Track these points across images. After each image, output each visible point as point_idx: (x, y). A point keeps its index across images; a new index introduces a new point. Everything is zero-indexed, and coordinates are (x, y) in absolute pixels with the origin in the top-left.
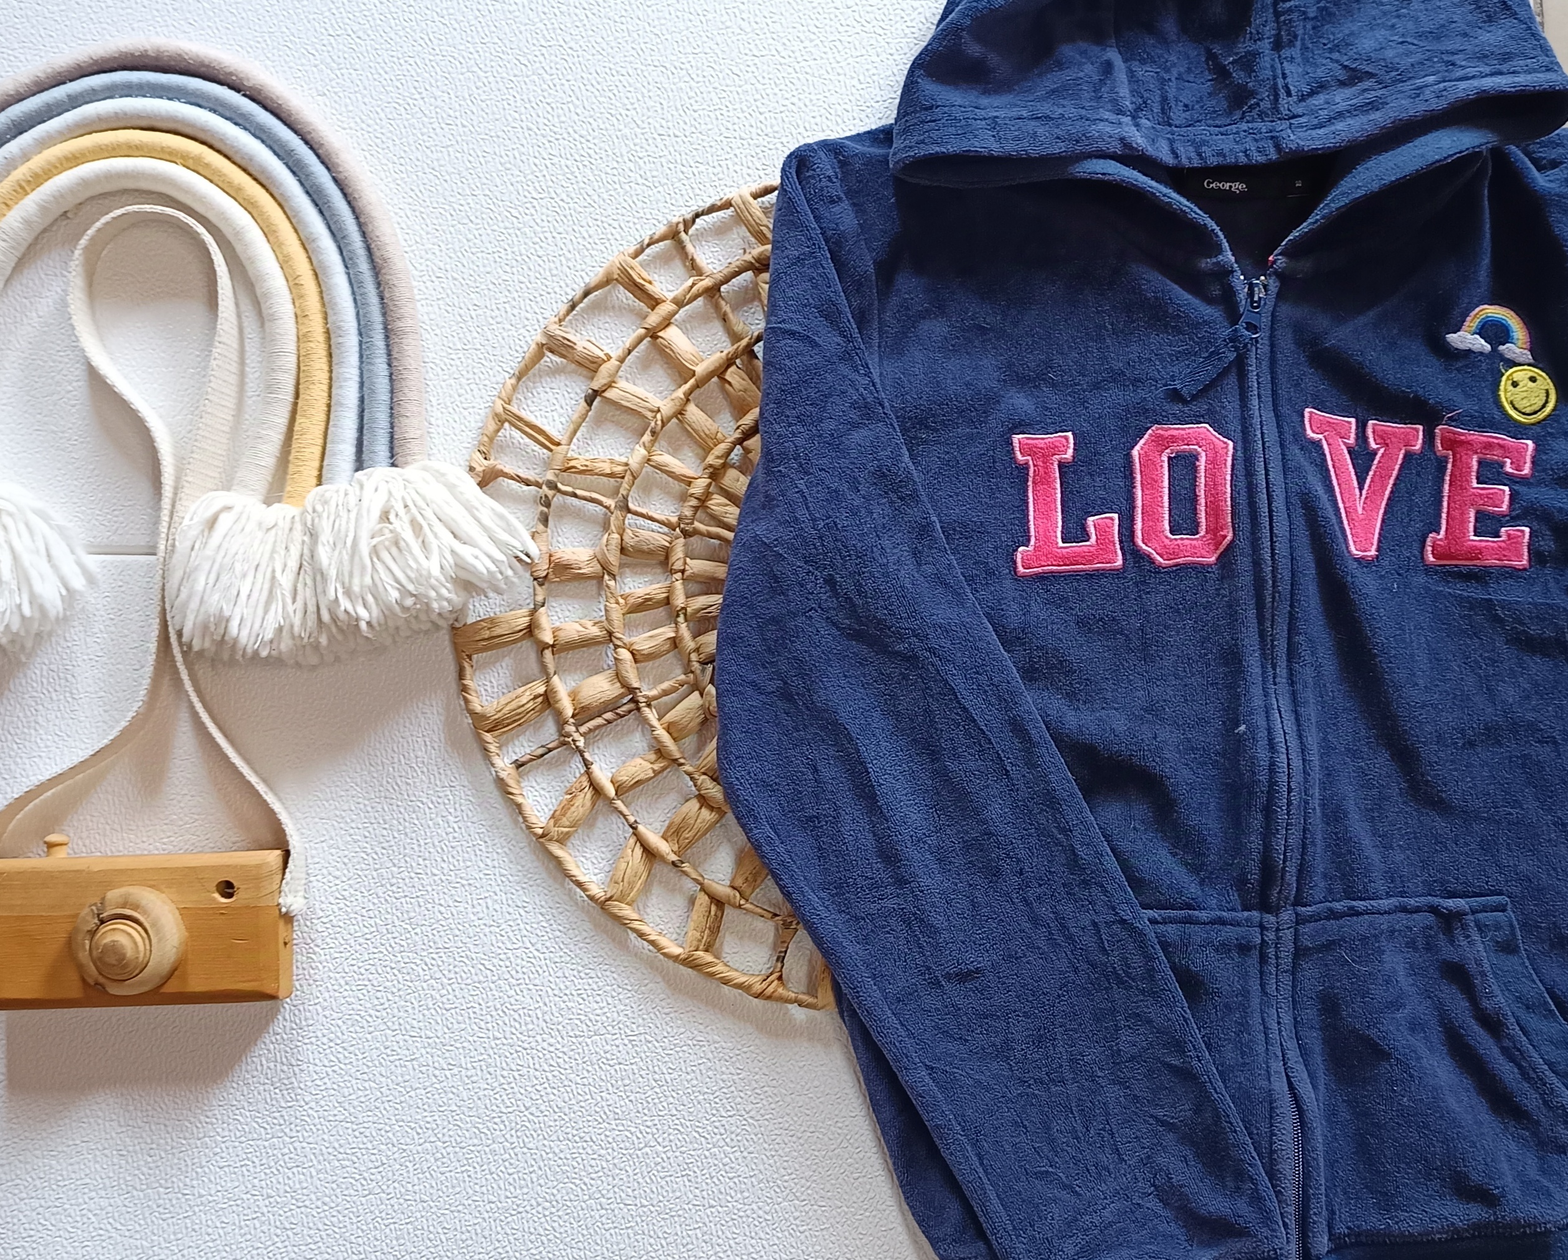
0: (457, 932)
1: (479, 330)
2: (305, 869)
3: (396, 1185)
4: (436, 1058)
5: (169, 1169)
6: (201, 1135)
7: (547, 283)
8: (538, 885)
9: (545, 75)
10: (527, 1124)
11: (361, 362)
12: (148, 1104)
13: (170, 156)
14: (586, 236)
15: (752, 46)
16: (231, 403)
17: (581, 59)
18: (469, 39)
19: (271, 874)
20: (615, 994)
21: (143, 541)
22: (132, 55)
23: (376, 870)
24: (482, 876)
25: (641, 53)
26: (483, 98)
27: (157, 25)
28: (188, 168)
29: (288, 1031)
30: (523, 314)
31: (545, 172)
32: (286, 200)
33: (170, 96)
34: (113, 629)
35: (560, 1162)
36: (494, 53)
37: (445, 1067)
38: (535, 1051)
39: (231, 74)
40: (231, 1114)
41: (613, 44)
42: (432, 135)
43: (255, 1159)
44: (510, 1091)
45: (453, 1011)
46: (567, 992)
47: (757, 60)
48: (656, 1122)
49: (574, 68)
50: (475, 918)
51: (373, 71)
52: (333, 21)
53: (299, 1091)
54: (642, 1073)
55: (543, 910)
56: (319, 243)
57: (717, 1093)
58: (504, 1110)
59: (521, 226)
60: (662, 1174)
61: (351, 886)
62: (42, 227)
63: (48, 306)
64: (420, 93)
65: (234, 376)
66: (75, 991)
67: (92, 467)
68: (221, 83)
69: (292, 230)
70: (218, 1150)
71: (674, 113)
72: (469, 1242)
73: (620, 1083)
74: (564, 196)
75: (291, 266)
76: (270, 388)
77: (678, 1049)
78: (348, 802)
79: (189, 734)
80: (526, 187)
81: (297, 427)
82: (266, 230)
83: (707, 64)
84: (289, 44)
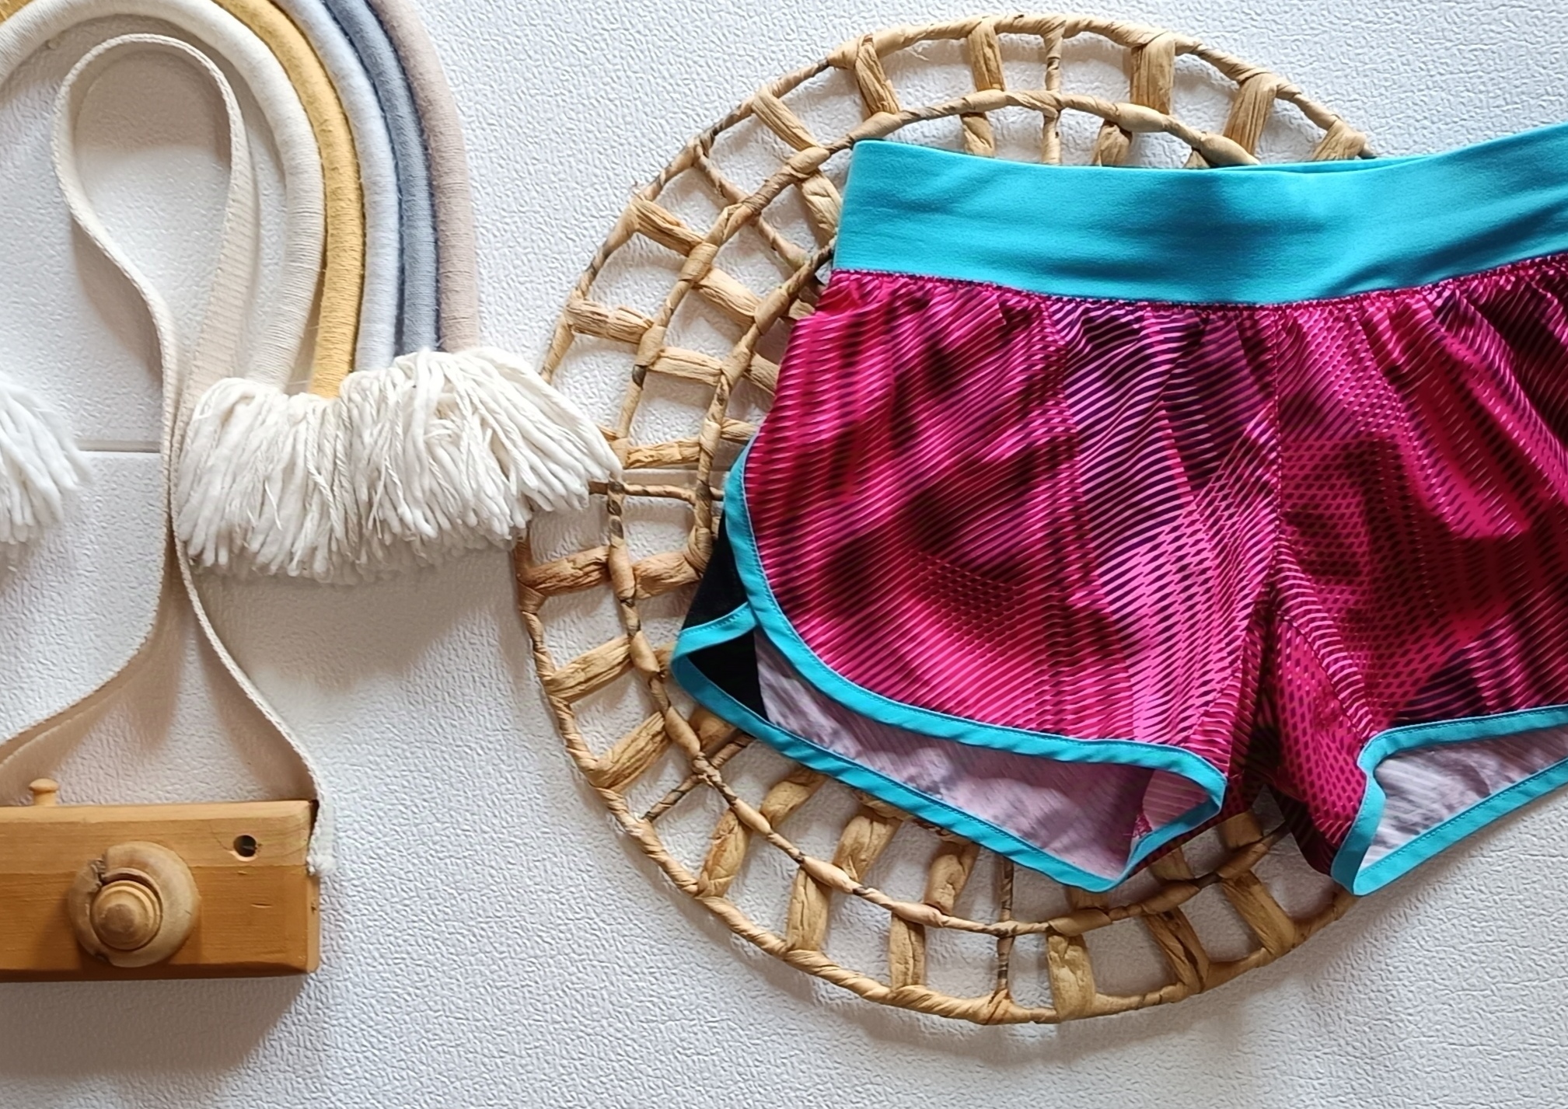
0: (510, 899)
1: (539, 189)
2: (333, 822)
4: (485, 1044)
7: (620, 132)
8: (605, 846)
11: (401, 224)
12: (150, 1092)
14: (667, 76)
16: (243, 272)
19: (299, 828)
20: (692, 973)
21: (140, 435)
23: (416, 825)
24: (539, 833)
29: (313, 1010)
30: (591, 169)
32: (310, 28)
34: (105, 539)
37: (496, 1054)
38: (599, 1037)
44: (571, 1083)
45: (505, 990)
46: (638, 970)
50: (532, 882)
53: (326, 1079)
54: (725, 1065)
55: (609, 875)
57: (812, 1090)
59: (589, 62)
61: (387, 844)
62: (19, 60)
63: (26, 154)
65: (248, 240)
66: (68, 960)
67: (79, 347)
69: (317, 65)
73: (698, 1076)
74: (640, 27)
75: (317, 108)
76: (292, 255)
77: (766, 1038)
78: (384, 746)
79: (197, 665)
80: (595, 16)
81: (324, 303)
82: (286, 65)
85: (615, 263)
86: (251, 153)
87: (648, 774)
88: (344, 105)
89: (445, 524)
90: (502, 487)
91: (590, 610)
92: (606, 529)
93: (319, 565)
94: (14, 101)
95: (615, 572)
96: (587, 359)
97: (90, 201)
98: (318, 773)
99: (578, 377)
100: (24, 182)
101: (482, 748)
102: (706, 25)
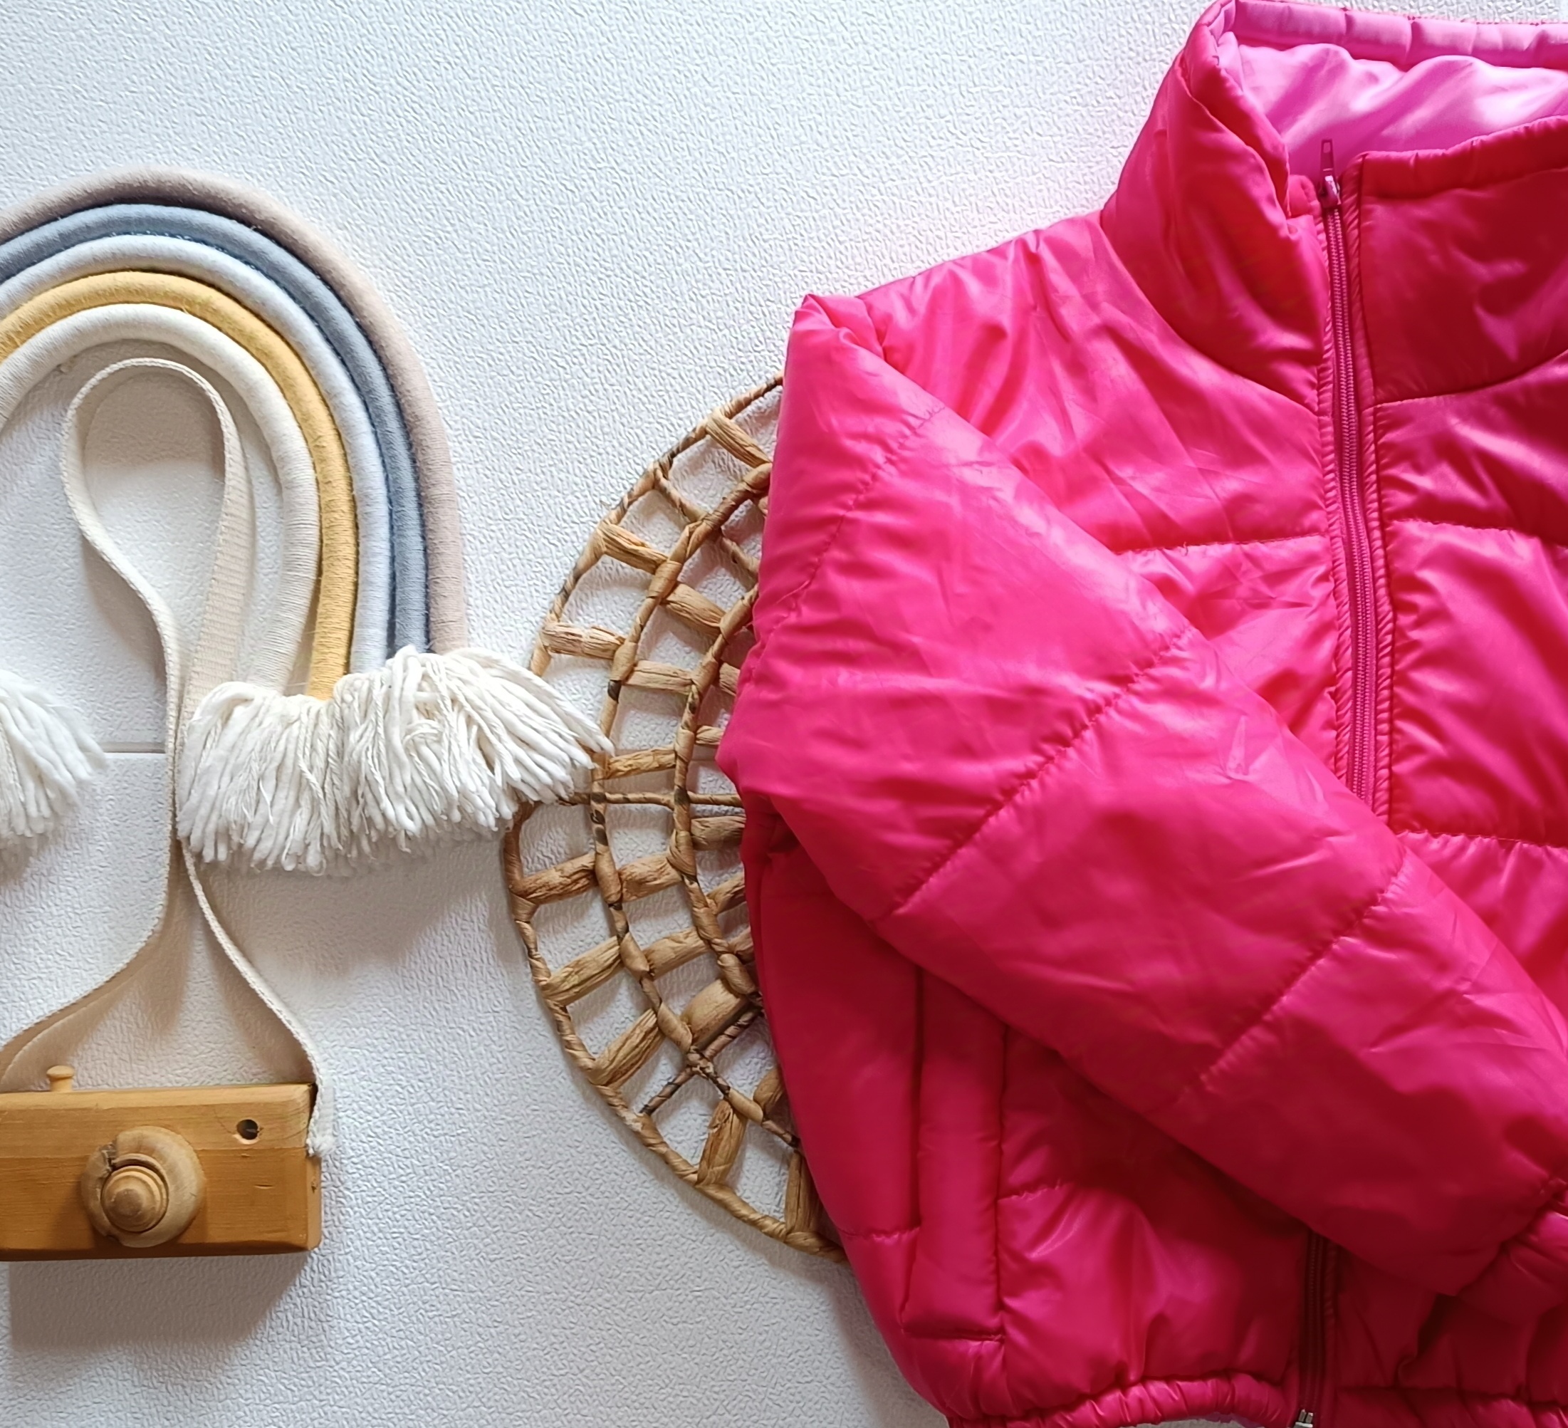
0: (501, 1174)
1: (522, 497)
2: (332, 1103)
4: (479, 1314)
6: (222, 1397)
7: (599, 442)
8: (591, 1123)
9: (594, 202)
11: (392, 534)
12: (164, 1361)
13: (176, 301)
14: (642, 387)
15: (830, 164)
16: (239, 581)
17: (636, 183)
18: (508, 162)
19: (298, 1112)
21: (149, 736)
22: (130, 186)
23: (412, 1105)
24: (529, 1111)
25: (703, 174)
26: (524, 229)
27: (157, 152)
28: (194, 315)
29: (316, 1283)
30: (572, 478)
31: (595, 315)
32: (304, 349)
33: (171, 232)
34: (118, 836)
36: (537, 178)
37: (490, 1324)
39: (240, 206)
40: (254, 1373)
41: (672, 165)
42: (467, 272)
45: (498, 1262)
46: (625, 1242)
47: (836, 181)
48: (726, 1387)
49: (627, 194)
51: (400, 200)
52: (354, 144)
53: (330, 1349)
54: (709, 1332)
55: (596, 1150)
56: (343, 399)
57: (793, 1356)
58: (555, 1371)
59: (568, 376)
61: (384, 1122)
62: (33, 384)
63: (40, 473)
64: (452, 225)
65: (243, 550)
66: (83, 1240)
67: (91, 654)
68: (229, 216)
69: (311, 384)
70: (242, 1414)
71: (741, 243)
74: (617, 342)
75: (311, 425)
76: (290, 564)
78: (381, 1028)
79: (204, 954)
80: (573, 332)
81: (320, 610)
83: (778, 185)
84: (305, 171)
86: (247, 469)
88: (337, 421)
89: (430, 820)
90: (487, 781)
93: (313, 859)
94: (29, 423)
95: (601, 877)
97: (99, 515)
98: (317, 1058)
100: (38, 499)
101: (474, 1030)
102: (678, 338)
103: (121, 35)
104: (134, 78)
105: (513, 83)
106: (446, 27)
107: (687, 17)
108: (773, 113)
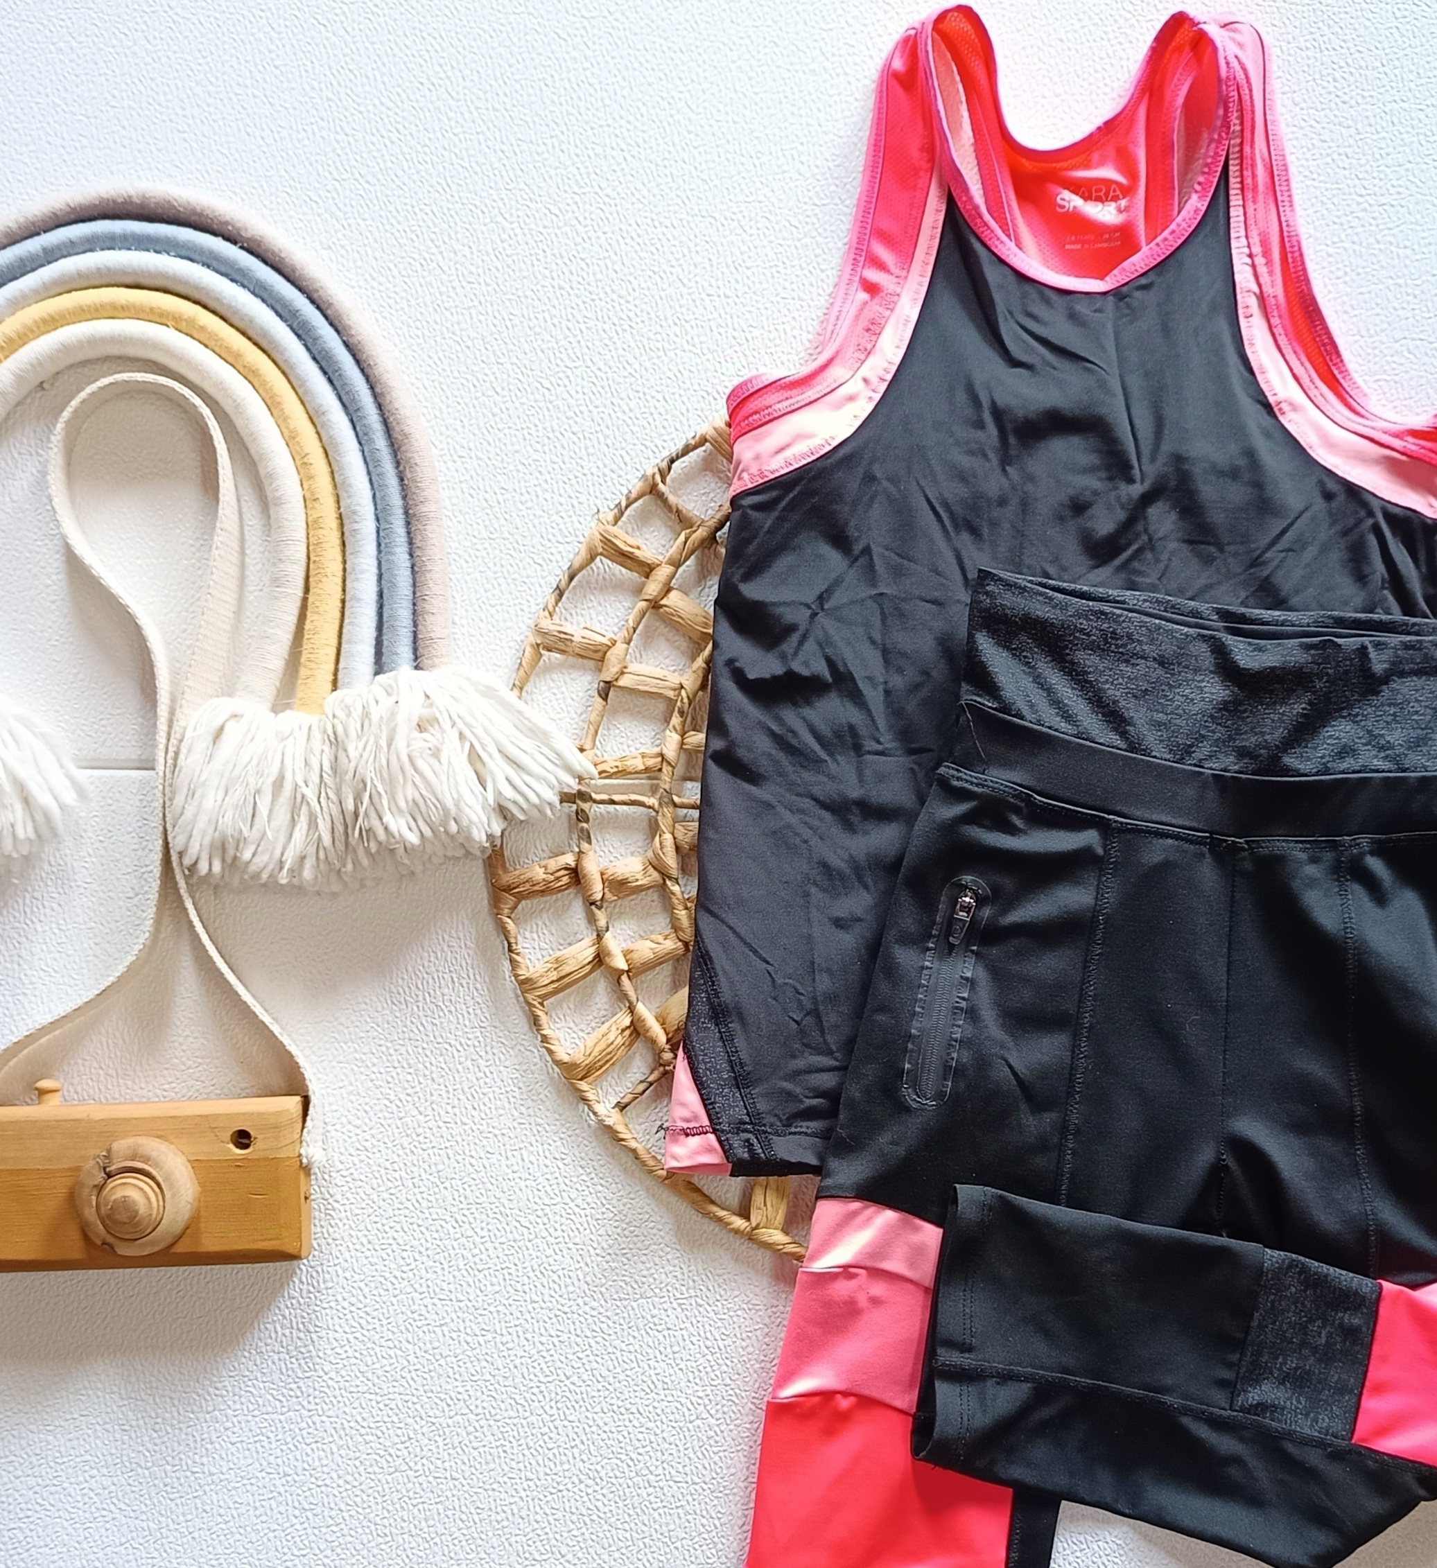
0: (490, 1186)
1: (507, 517)
2: (323, 1118)
3: (424, 1461)
4: (468, 1323)
5: (176, 1445)
6: (210, 1409)
7: (583, 463)
9: (578, 226)
10: (568, 1394)
11: (379, 552)
12: (152, 1375)
13: (160, 318)
14: (627, 410)
16: (231, 598)
17: (619, 208)
18: (492, 184)
19: (290, 1121)
20: (662, 1254)
21: (134, 754)
22: (114, 201)
23: (400, 1118)
24: (516, 1124)
25: (686, 201)
26: (509, 252)
27: (138, 168)
28: (180, 331)
29: (305, 1295)
30: (556, 498)
31: (580, 338)
32: (292, 368)
33: (158, 248)
34: (102, 852)
35: (604, 1436)
36: (521, 201)
37: (478, 1333)
38: (576, 1316)
39: (227, 223)
40: (242, 1385)
41: (656, 191)
42: (452, 294)
43: (270, 1434)
45: (486, 1272)
46: (611, 1251)
48: (709, 1392)
49: (611, 219)
50: (509, 1171)
51: (385, 221)
52: (338, 164)
53: (318, 1360)
54: (693, 1339)
55: (583, 1163)
56: (330, 417)
58: (542, 1379)
59: (553, 398)
60: (716, 1449)
61: (373, 1136)
62: (17, 400)
63: (23, 489)
64: (437, 247)
65: (234, 567)
66: (75, 1250)
67: (75, 671)
68: (215, 233)
69: (298, 402)
70: (229, 1425)
71: (725, 270)
72: (505, 1523)
73: (669, 1349)
74: (601, 365)
75: (298, 443)
76: (276, 581)
77: (732, 1313)
78: (368, 1043)
79: (191, 969)
81: (308, 626)
82: (269, 402)
83: (760, 214)
84: (288, 190)
85: (580, 585)
86: (236, 486)
87: (617, 1067)
88: (324, 439)
89: (428, 832)
90: (479, 797)
91: (560, 914)
92: (575, 837)
93: (308, 873)
94: (11, 440)
95: (584, 876)
96: (555, 676)
97: (84, 533)
98: (308, 1070)
99: (547, 694)
100: (21, 515)
101: (461, 1045)
103: (101, 49)
104: (115, 92)
105: (497, 106)
106: (429, 48)
107: (670, 45)
108: (756, 142)
